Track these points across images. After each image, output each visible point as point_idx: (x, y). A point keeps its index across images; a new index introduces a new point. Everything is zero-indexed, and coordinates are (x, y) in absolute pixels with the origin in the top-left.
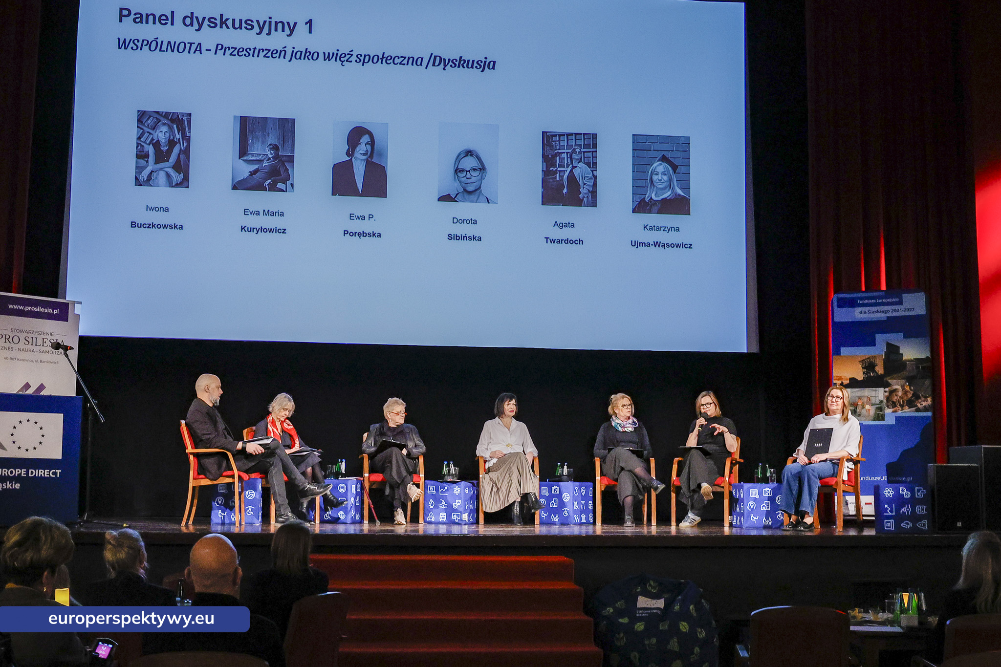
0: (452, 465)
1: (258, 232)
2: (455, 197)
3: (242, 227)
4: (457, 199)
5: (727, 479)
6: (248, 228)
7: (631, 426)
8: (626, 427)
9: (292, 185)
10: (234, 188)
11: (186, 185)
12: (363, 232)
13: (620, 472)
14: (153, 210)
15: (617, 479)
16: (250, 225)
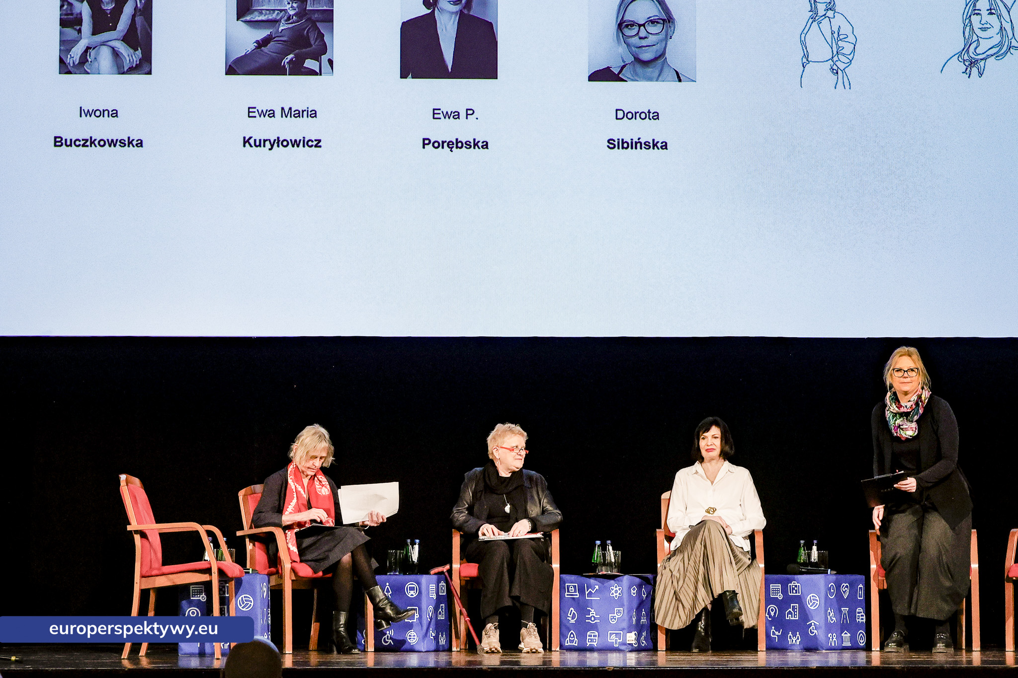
0: (611, 548)
1: (272, 146)
2: (620, 72)
3: (244, 138)
4: (623, 75)
6: (255, 140)
9: (331, 62)
10: (231, 70)
11: (147, 69)
12: (457, 139)
14: (90, 116)
16: (258, 136)
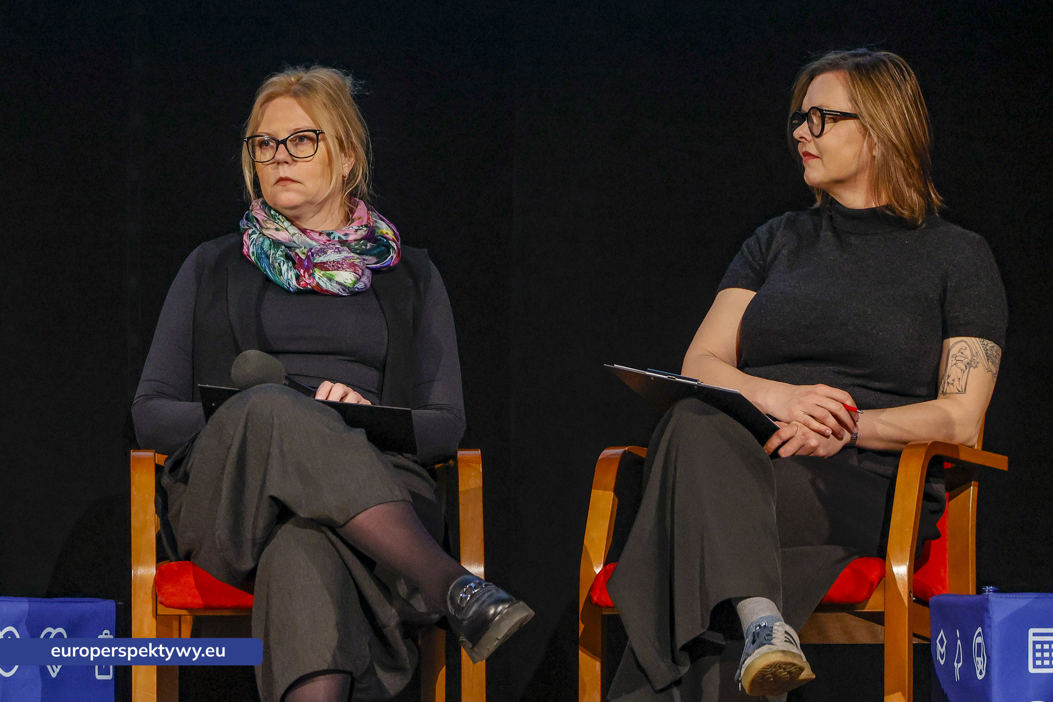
5: (901, 570)
7: (355, 257)
8: (323, 266)
13: (269, 535)
15: (252, 573)
